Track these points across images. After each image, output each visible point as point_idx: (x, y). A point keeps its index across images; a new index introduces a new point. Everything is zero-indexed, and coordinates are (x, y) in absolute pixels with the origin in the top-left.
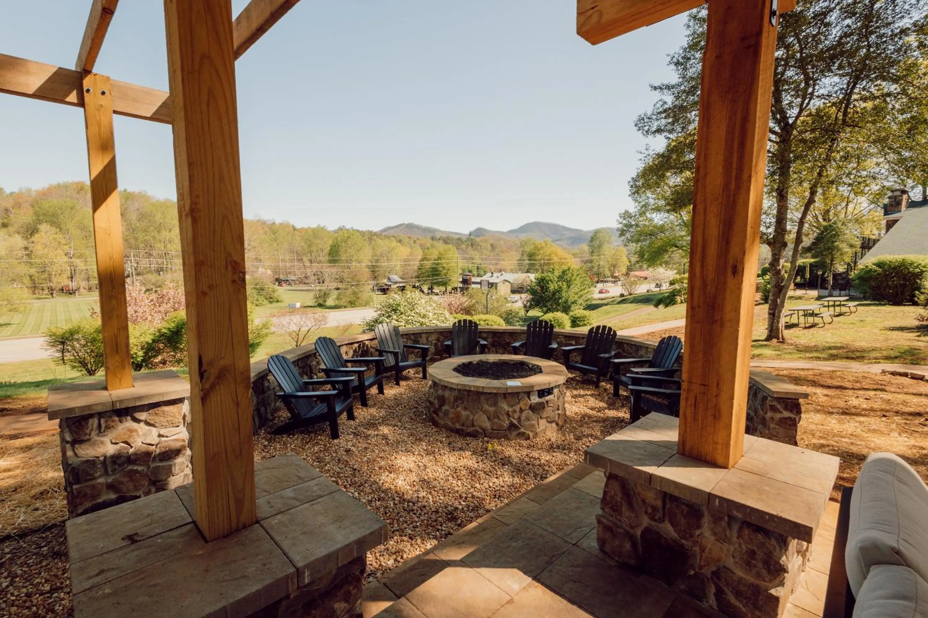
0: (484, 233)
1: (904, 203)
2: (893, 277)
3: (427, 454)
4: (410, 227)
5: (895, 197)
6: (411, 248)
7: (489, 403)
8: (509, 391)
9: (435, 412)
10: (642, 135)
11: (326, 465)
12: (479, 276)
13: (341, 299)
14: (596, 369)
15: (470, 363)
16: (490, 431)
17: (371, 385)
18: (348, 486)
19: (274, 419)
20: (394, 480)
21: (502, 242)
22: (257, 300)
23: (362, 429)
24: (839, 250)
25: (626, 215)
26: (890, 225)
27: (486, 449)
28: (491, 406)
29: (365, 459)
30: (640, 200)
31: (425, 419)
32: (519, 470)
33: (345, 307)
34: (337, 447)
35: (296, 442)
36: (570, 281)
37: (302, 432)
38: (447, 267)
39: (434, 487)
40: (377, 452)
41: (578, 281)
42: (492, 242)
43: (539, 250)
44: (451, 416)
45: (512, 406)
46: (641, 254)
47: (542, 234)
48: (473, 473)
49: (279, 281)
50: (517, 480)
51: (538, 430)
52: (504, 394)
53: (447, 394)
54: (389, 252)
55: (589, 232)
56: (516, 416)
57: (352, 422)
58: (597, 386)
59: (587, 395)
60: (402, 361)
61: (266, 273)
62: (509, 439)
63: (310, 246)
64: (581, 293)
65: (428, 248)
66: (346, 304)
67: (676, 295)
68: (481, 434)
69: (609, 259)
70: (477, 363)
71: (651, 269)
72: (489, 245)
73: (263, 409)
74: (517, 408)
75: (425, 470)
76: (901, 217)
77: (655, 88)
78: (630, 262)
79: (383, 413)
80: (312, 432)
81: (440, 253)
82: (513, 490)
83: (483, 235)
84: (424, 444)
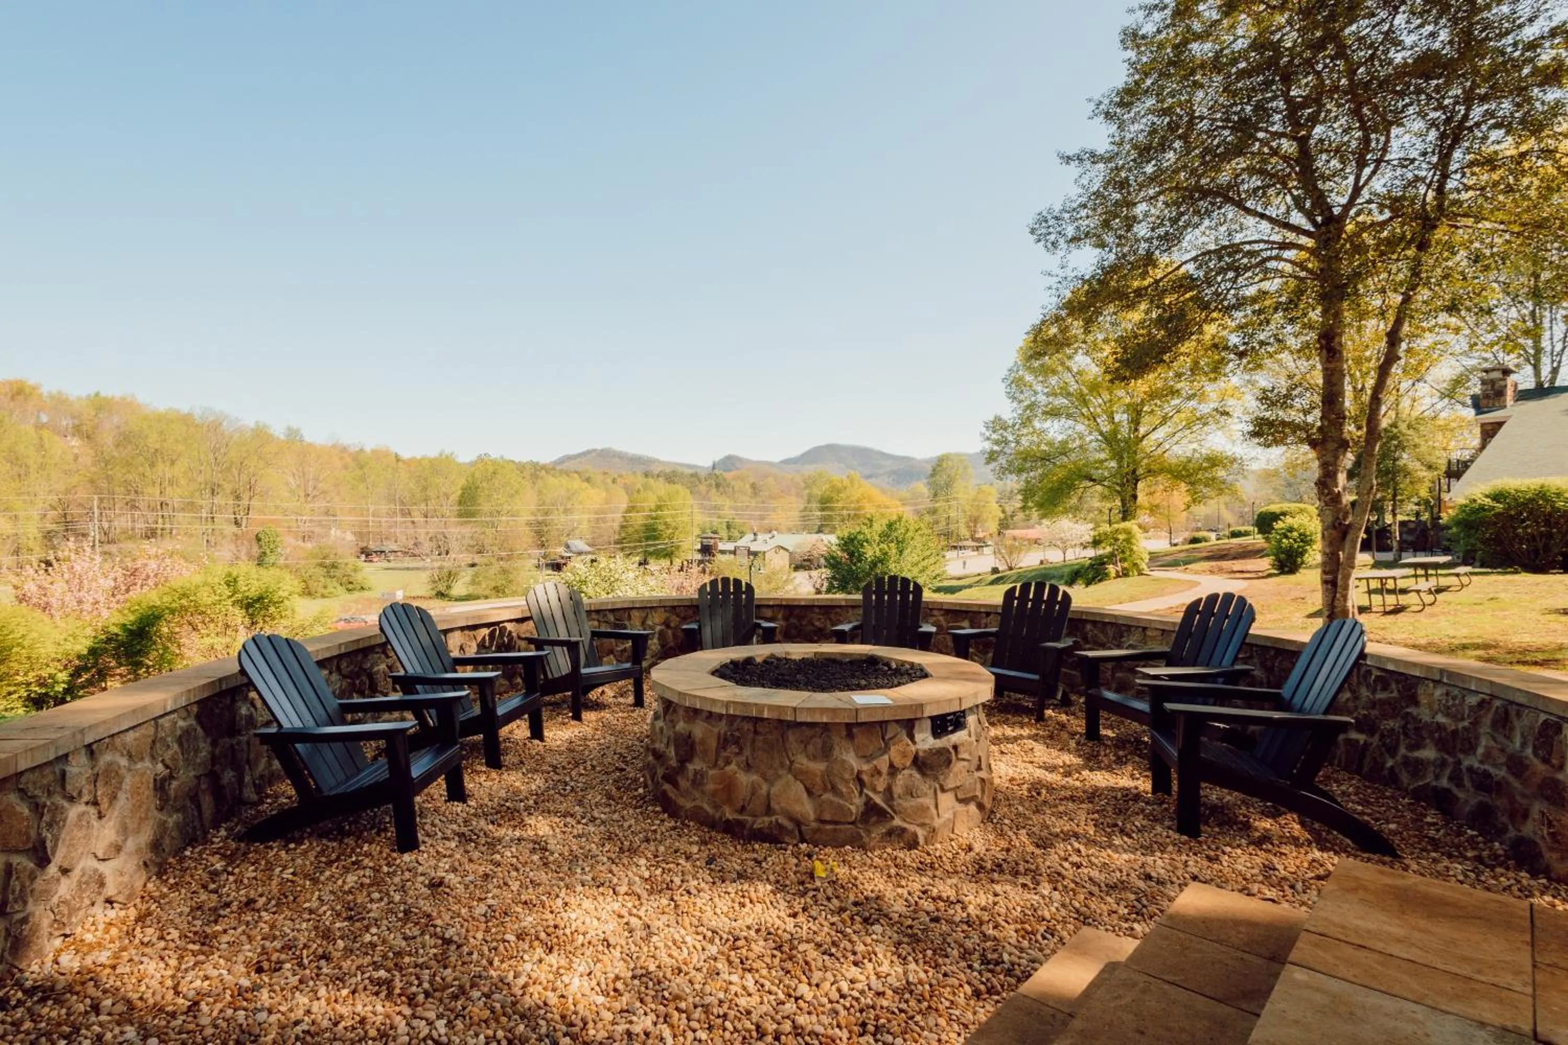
0: (738, 465)
1: (1510, 392)
2: (1523, 521)
3: (651, 893)
4: (606, 454)
5: (1493, 382)
6: (607, 490)
7: (810, 748)
8: (863, 718)
9: (671, 778)
10: (1043, 250)
11: (367, 929)
12: (730, 538)
13: (479, 583)
14: (1036, 677)
15: (749, 661)
16: (814, 825)
17: (511, 716)
18: (421, 998)
19: (261, 802)
20: (558, 974)
21: (770, 480)
22: (325, 587)
23: (482, 823)
24: (1407, 474)
25: (998, 424)
26: (1489, 432)
27: (812, 876)
28: (813, 758)
29: (481, 909)
30: (1022, 397)
31: (643, 798)
32: (915, 940)
33: (486, 597)
34: (407, 875)
35: (299, 861)
36: (902, 542)
37: (324, 834)
38: (674, 524)
39: (677, 998)
40: (515, 886)
41: (918, 541)
42: (752, 480)
43: (839, 492)
44: (710, 787)
45: (868, 758)
46: (1028, 493)
47: (842, 465)
48: (786, 948)
49: (366, 553)
50: (917, 971)
51: (937, 823)
52: (849, 726)
53: (699, 730)
54: (569, 499)
55: (927, 461)
56: (881, 785)
57: (458, 807)
58: (1040, 718)
59: (1021, 737)
60: (587, 666)
61: (344, 539)
62: (864, 848)
63: (425, 489)
64: (924, 563)
65: (638, 491)
66: (487, 592)
67: (1104, 563)
68: (790, 833)
69: (967, 508)
70: (765, 662)
71: (1046, 522)
72: (747, 486)
73: (228, 776)
74: (883, 763)
75: (647, 939)
76: (1509, 417)
77: (1068, 159)
78: (1003, 512)
79: (538, 783)
80: (349, 834)
81: (660, 499)
82: (913, 1003)
83: (738, 469)
84: (643, 862)
